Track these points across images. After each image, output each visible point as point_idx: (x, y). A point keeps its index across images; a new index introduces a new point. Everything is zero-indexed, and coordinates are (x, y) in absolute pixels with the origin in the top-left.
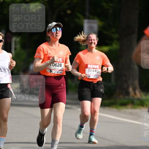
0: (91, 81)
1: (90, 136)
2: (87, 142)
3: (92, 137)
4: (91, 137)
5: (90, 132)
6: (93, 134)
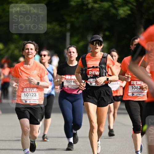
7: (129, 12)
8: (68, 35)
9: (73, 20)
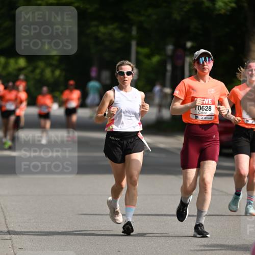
0: (250, 127)
1: (247, 205)
2: (244, 214)
3: (250, 207)
4: (248, 207)
5: (248, 199)
6: (252, 202)
7: (233, 5)
8: (134, 43)
9: (143, 18)
